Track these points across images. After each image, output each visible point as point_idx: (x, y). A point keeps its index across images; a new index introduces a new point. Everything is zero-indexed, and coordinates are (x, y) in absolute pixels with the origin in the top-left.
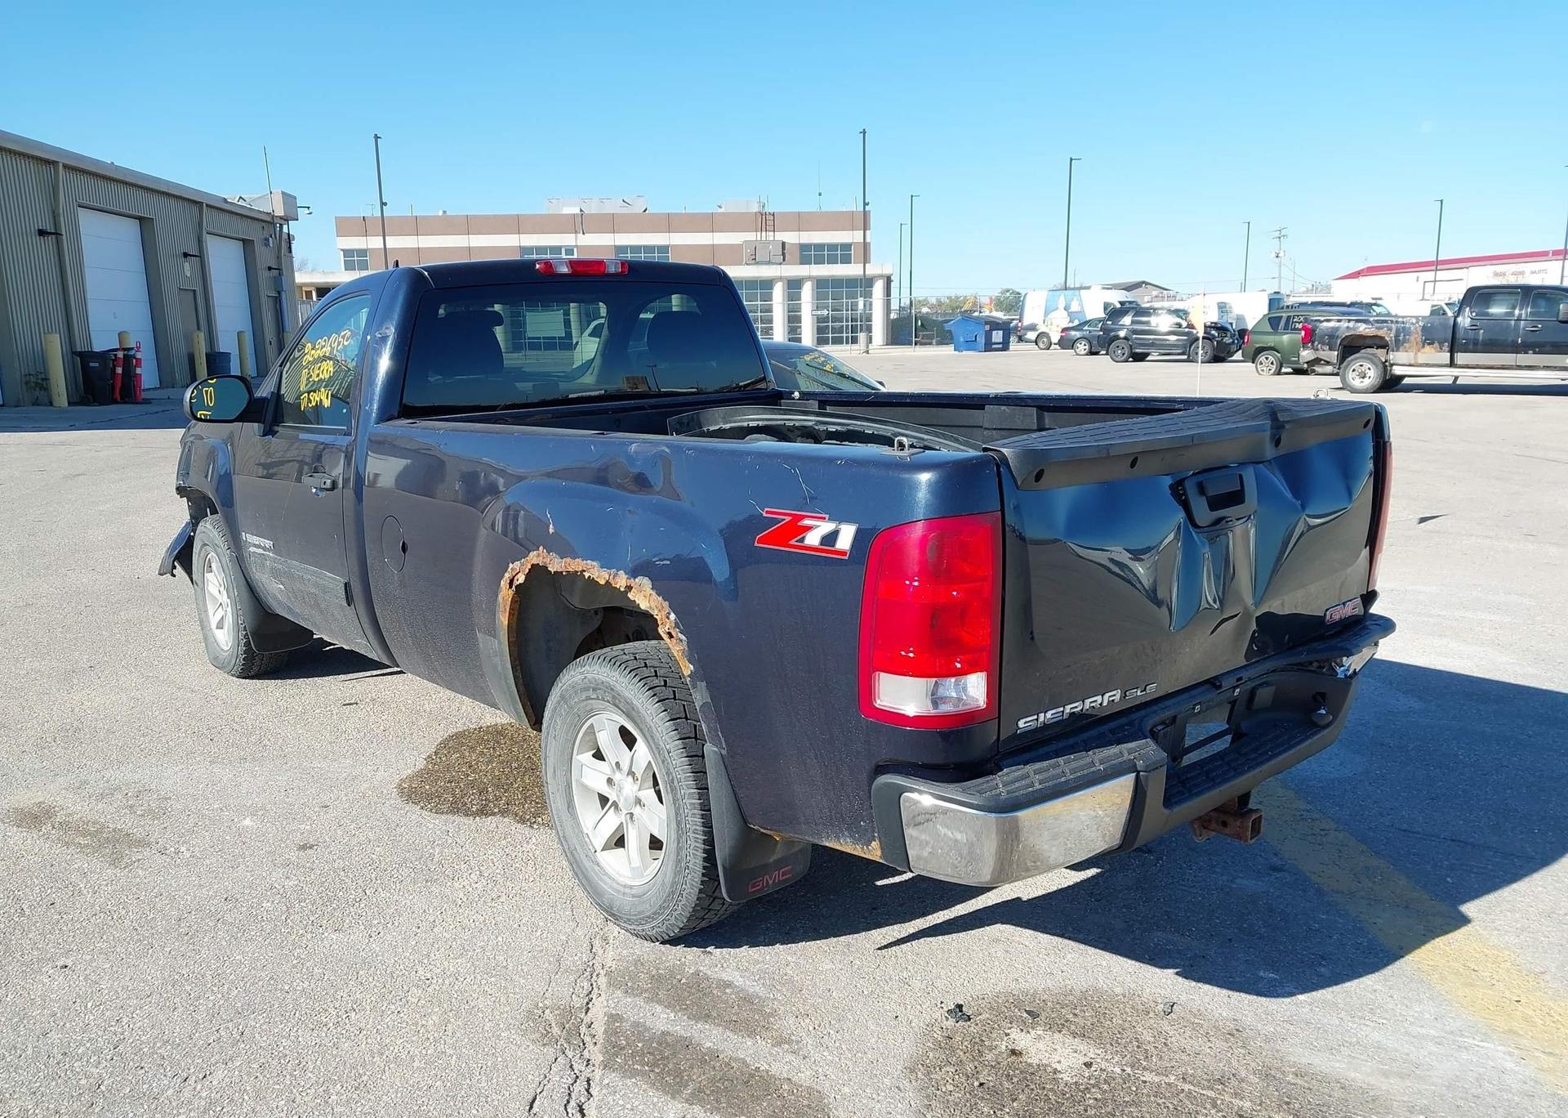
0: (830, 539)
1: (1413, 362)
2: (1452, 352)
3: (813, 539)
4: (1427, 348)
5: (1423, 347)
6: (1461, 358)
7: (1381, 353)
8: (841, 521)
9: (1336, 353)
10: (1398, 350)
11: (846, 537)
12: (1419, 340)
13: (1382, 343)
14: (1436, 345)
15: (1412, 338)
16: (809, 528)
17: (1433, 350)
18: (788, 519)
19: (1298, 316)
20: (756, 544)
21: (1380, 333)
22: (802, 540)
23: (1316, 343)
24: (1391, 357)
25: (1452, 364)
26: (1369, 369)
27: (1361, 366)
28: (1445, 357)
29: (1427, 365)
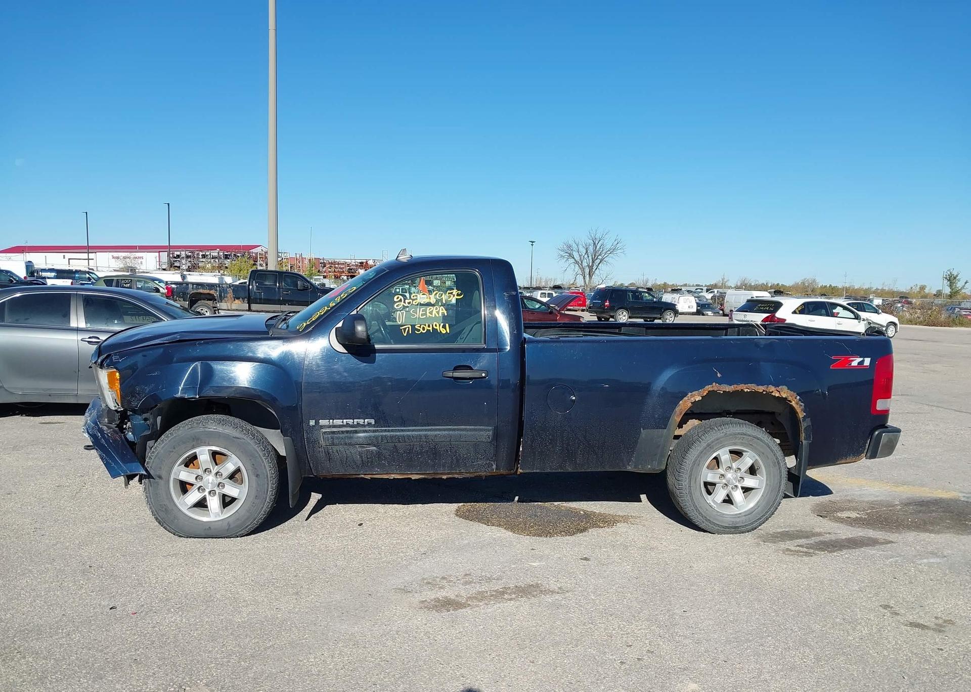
0: (861, 363)
1: (229, 308)
2: (249, 304)
3: (855, 363)
4: (237, 301)
5: (235, 300)
6: (254, 307)
7: (210, 303)
8: (864, 357)
9: (187, 302)
10: (221, 302)
11: (867, 361)
12: (232, 296)
13: (211, 297)
14: (241, 299)
15: (228, 295)
16: (853, 361)
17: (240, 302)
18: (843, 359)
19: (124, 280)
20: (831, 368)
21: (212, 292)
22: (850, 364)
23: (175, 297)
24: (218, 305)
25: (250, 310)
26: (206, 312)
27: (202, 310)
28: (246, 306)
29: (237, 310)
